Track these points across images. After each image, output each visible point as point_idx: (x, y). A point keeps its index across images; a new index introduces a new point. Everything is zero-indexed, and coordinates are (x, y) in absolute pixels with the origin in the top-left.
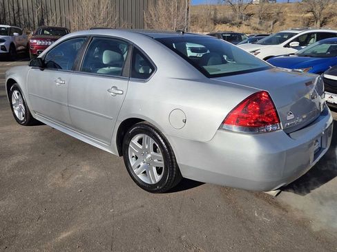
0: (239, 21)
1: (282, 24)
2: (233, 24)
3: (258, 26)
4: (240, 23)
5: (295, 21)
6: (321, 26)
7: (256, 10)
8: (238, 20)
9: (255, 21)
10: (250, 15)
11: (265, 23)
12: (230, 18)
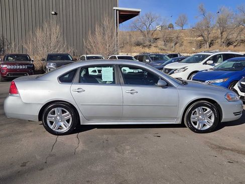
0: (149, 44)
1: (181, 45)
2: (144, 46)
3: (163, 47)
4: (150, 45)
5: (191, 43)
6: (210, 47)
7: (160, 35)
8: (147, 43)
9: (160, 43)
10: (156, 39)
11: (169, 45)
12: (142, 42)
